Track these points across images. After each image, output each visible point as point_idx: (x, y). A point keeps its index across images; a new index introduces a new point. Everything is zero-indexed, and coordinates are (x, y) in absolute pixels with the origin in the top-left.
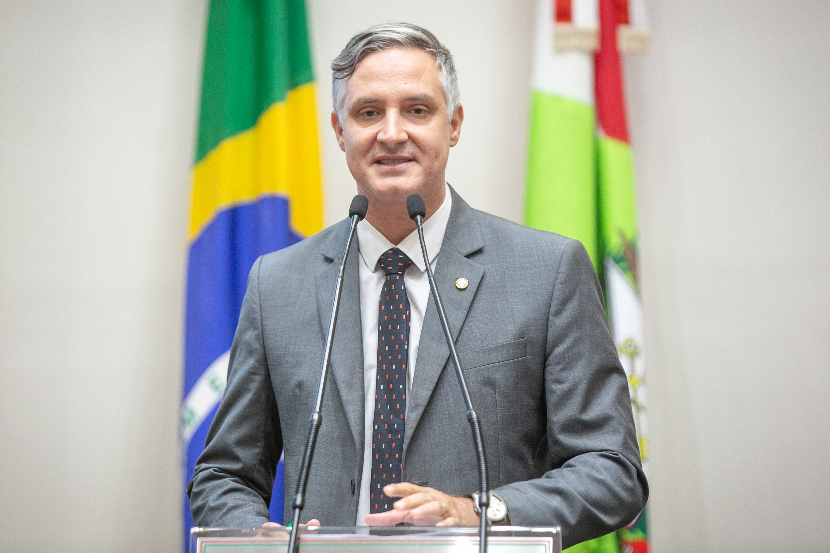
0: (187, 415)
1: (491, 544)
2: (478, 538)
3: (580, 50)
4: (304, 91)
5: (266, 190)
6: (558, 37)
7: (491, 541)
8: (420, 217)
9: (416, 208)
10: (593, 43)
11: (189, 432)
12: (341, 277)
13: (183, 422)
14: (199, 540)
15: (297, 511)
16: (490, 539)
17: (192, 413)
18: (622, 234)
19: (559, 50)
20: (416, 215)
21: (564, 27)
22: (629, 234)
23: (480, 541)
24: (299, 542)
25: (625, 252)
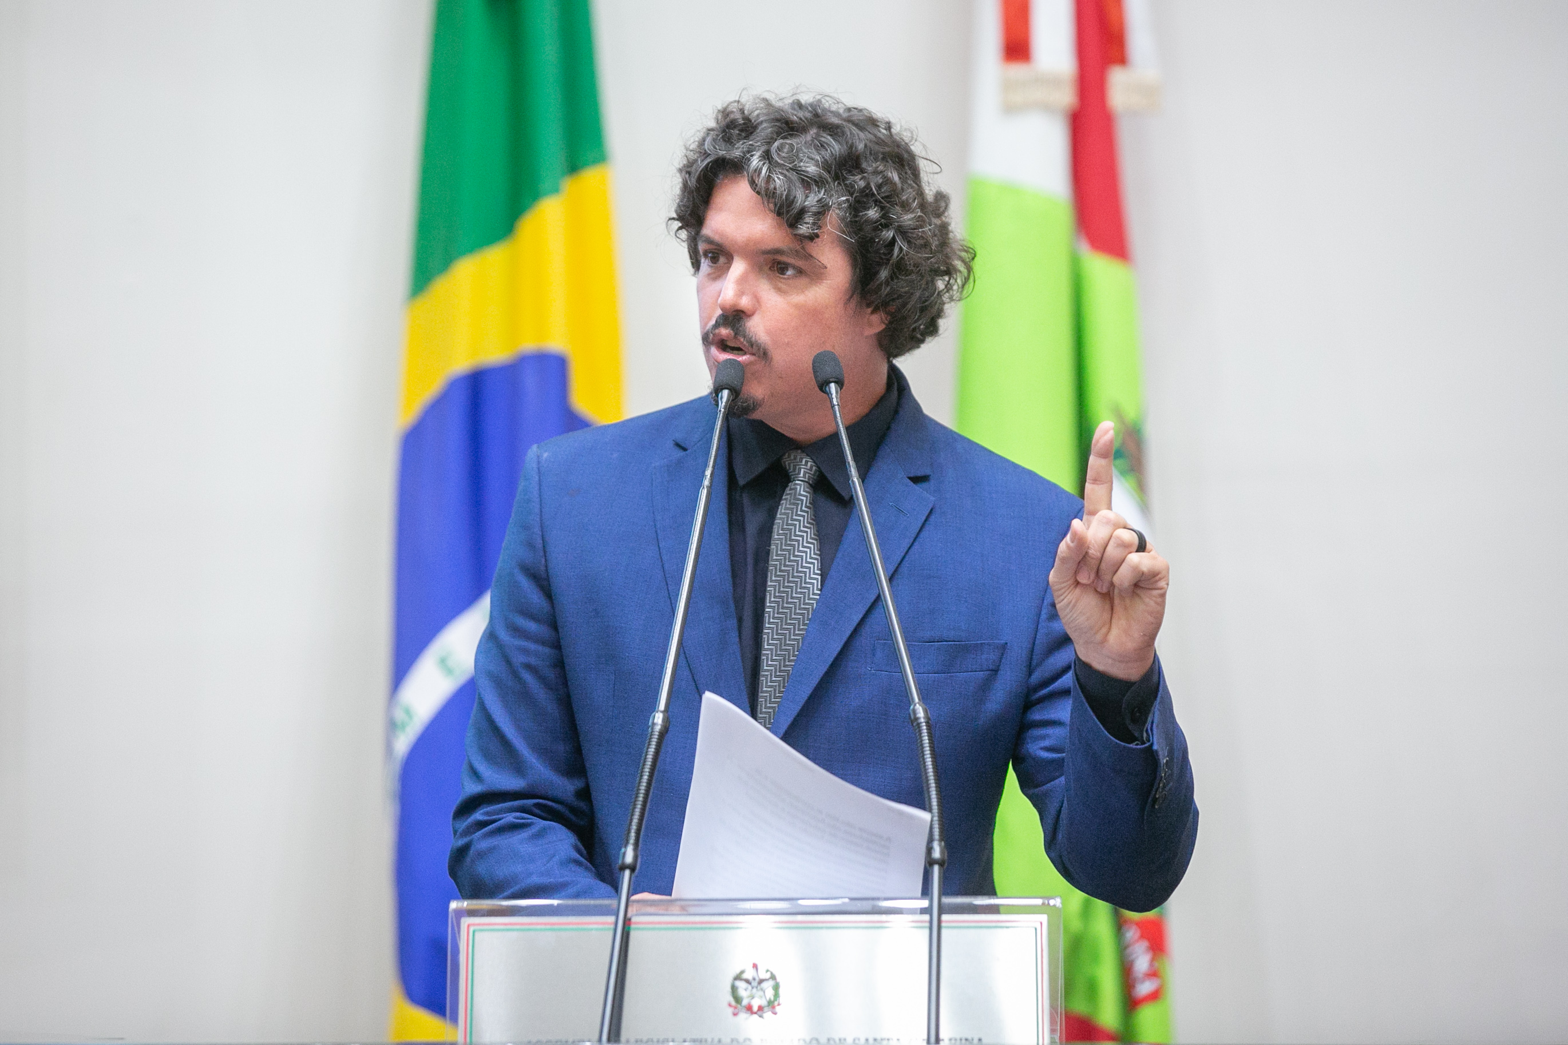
0: (399, 715)
1: (945, 927)
2: (926, 917)
3: (1046, 108)
4: (590, 177)
5: (529, 344)
6: (1008, 86)
7: (947, 922)
8: (835, 385)
9: (828, 370)
10: (1066, 97)
11: (403, 744)
12: (707, 487)
13: (392, 727)
14: (465, 921)
15: (627, 873)
16: (945, 917)
17: (408, 712)
18: (1118, 414)
19: (1010, 109)
20: (828, 383)
21: (1018, 70)
22: (1131, 413)
23: (931, 922)
24: (629, 924)
25: (1123, 443)
